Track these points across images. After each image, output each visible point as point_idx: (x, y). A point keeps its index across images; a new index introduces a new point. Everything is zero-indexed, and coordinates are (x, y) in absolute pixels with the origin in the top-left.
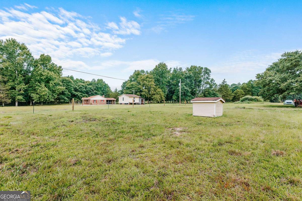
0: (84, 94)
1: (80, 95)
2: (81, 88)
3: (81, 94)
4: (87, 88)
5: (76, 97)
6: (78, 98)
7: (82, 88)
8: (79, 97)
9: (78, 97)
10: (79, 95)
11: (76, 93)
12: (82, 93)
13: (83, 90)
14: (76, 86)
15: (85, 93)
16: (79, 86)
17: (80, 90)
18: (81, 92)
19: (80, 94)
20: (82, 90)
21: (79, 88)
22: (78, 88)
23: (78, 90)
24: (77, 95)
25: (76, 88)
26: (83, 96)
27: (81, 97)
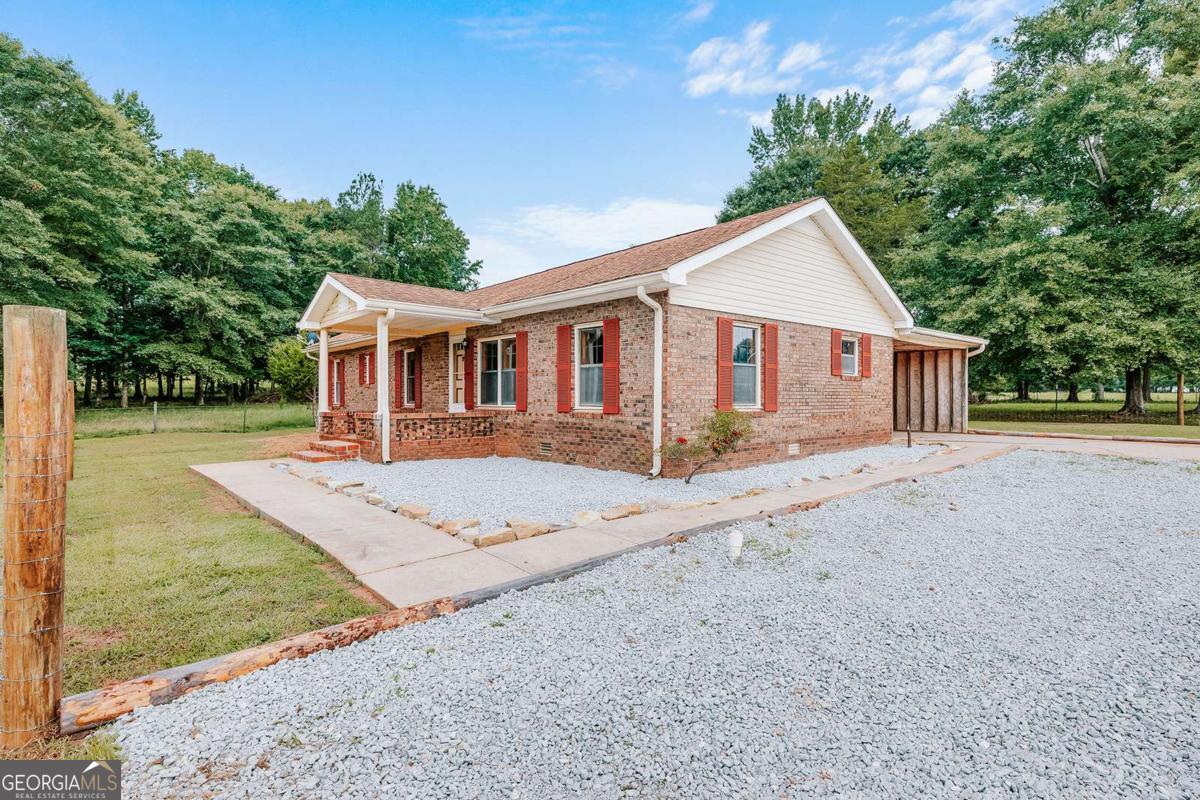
0: (281, 307)
1: (235, 318)
2: (246, 235)
3: (242, 309)
4: (309, 251)
5: (187, 340)
6: (206, 352)
7: (257, 242)
8: (218, 337)
9: (204, 333)
10: (218, 311)
11: (185, 291)
12: (253, 298)
13: (268, 266)
14: (188, 218)
15: (290, 301)
16: (215, 217)
17: (236, 263)
18: (243, 279)
19: (234, 299)
20: (256, 257)
21: (223, 237)
22: (202, 236)
23: (205, 254)
24: (203, 307)
25: (192, 231)
26: (262, 326)
27: (241, 332)
